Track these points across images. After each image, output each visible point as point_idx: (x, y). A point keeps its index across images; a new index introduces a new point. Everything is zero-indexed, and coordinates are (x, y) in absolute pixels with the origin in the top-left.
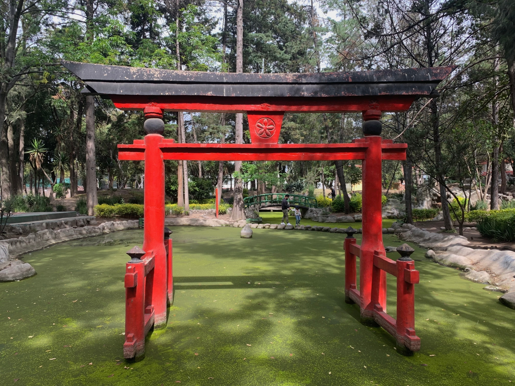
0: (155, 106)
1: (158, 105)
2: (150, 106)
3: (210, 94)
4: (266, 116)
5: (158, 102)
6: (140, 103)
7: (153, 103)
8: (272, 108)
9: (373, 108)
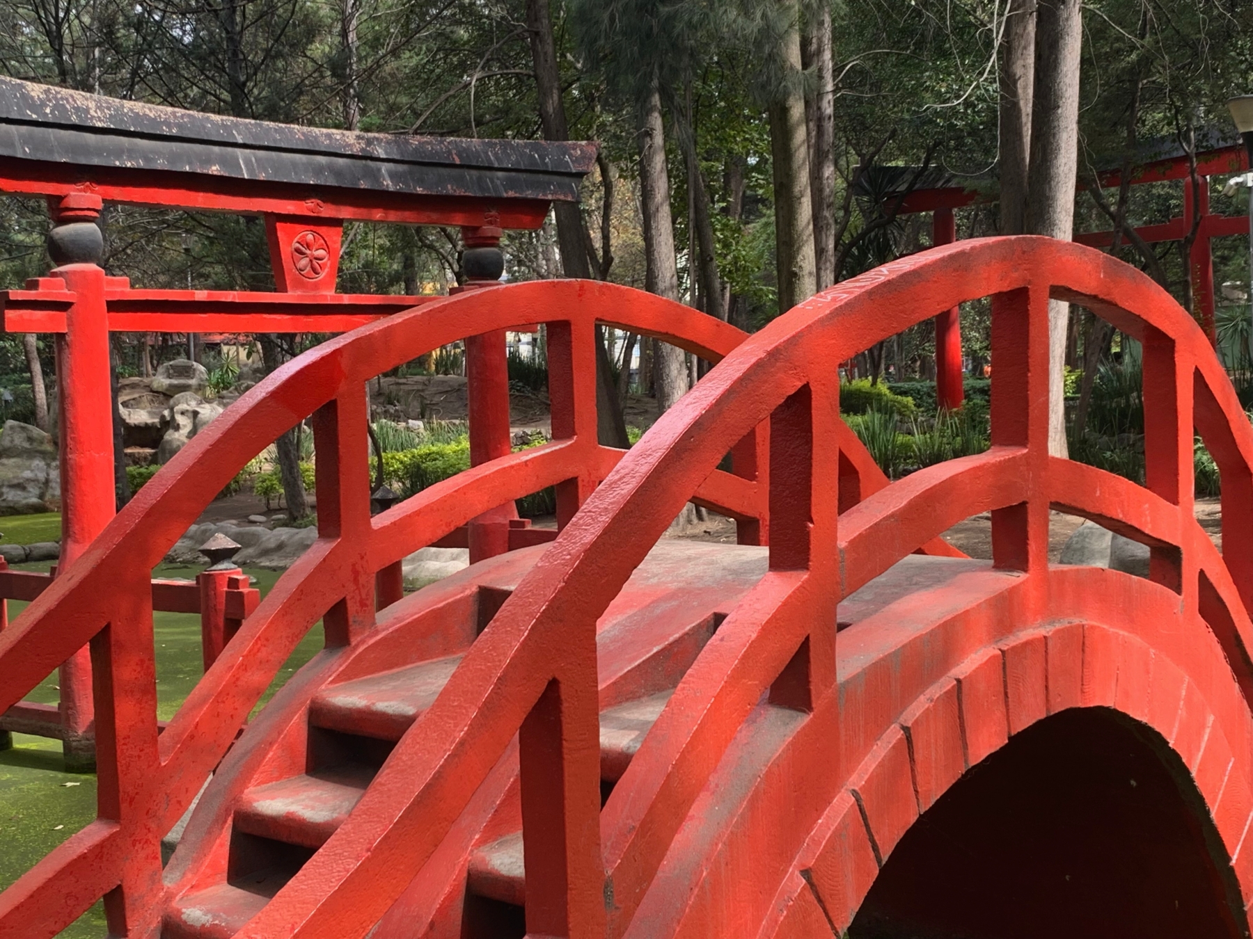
0: (92, 191)
1: (97, 188)
2: (80, 191)
3: (215, 170)
4: (312, 227)
5: (99, 183)
7: (88, 183)
8: (327, 211)
9: (490, 223)
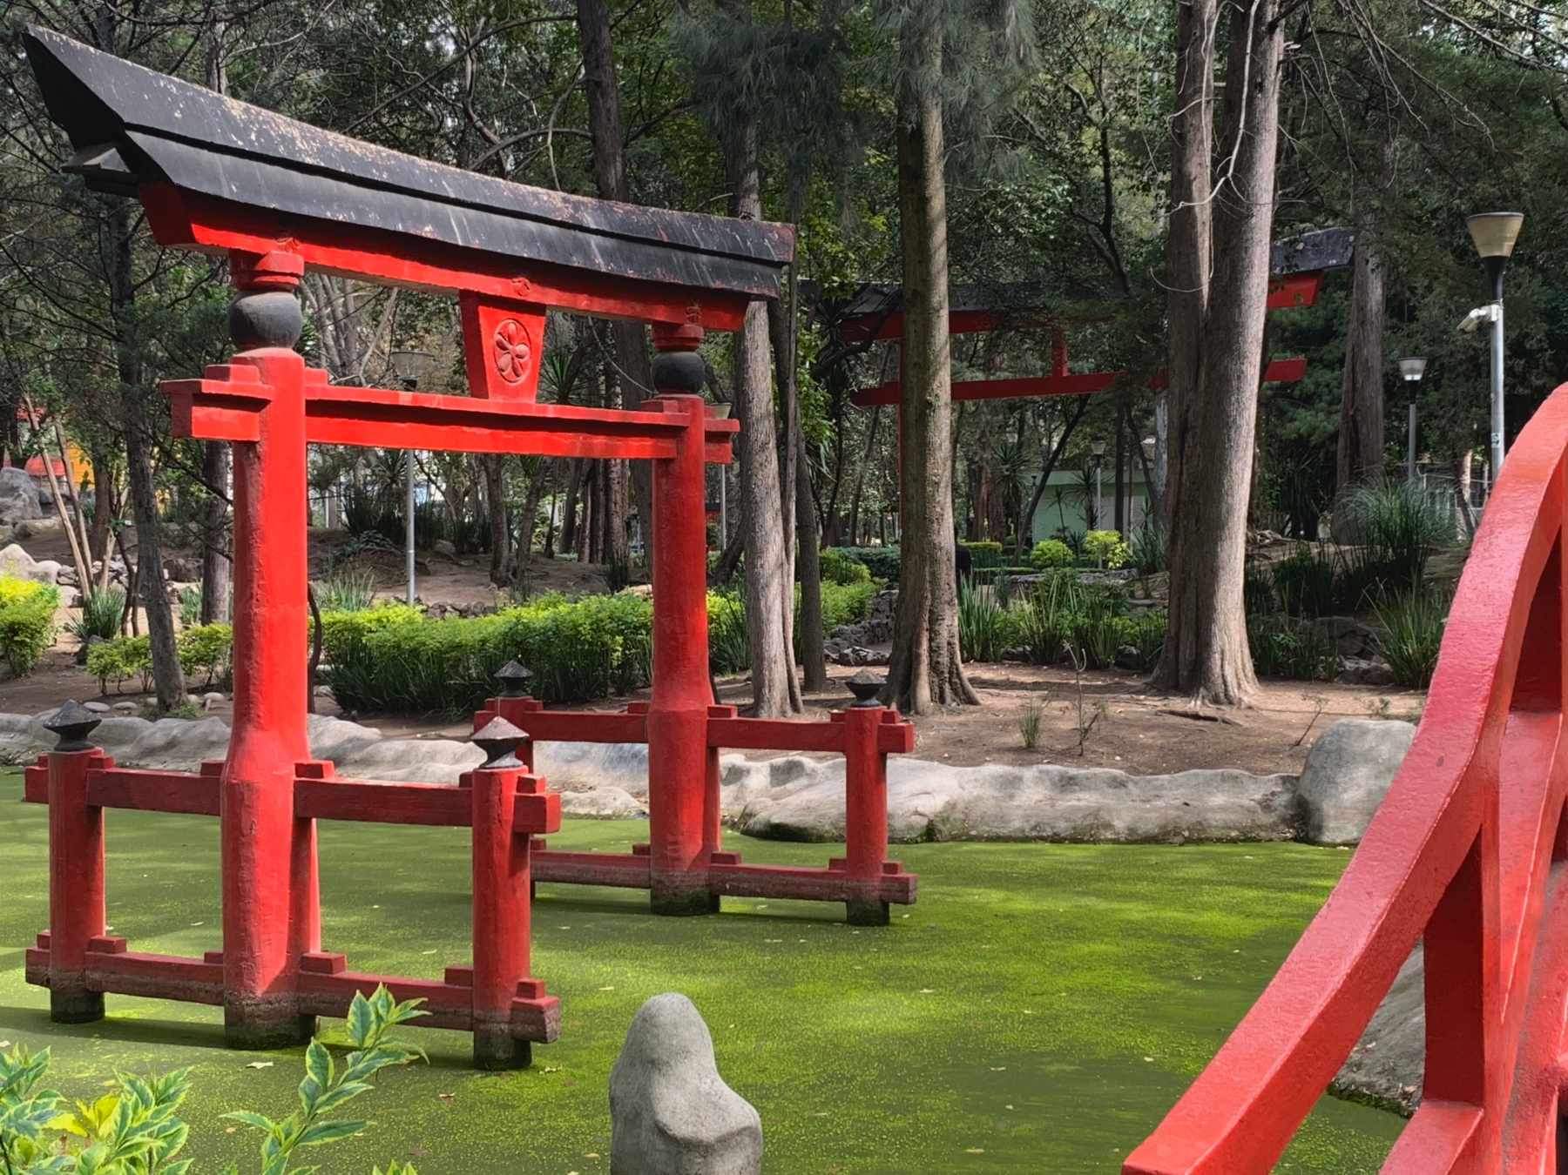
0: (295, 250)
1: (300, 246)
2: (280, 248)
3: (428, 231)
4: (516, 314)
6: (260, 235)
7: (291, 239)
8: (533, 294)
9: (692, 320)
